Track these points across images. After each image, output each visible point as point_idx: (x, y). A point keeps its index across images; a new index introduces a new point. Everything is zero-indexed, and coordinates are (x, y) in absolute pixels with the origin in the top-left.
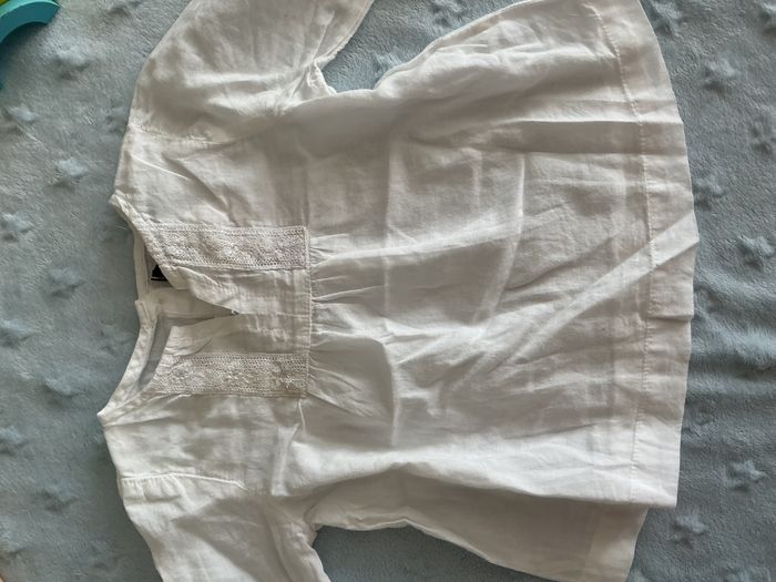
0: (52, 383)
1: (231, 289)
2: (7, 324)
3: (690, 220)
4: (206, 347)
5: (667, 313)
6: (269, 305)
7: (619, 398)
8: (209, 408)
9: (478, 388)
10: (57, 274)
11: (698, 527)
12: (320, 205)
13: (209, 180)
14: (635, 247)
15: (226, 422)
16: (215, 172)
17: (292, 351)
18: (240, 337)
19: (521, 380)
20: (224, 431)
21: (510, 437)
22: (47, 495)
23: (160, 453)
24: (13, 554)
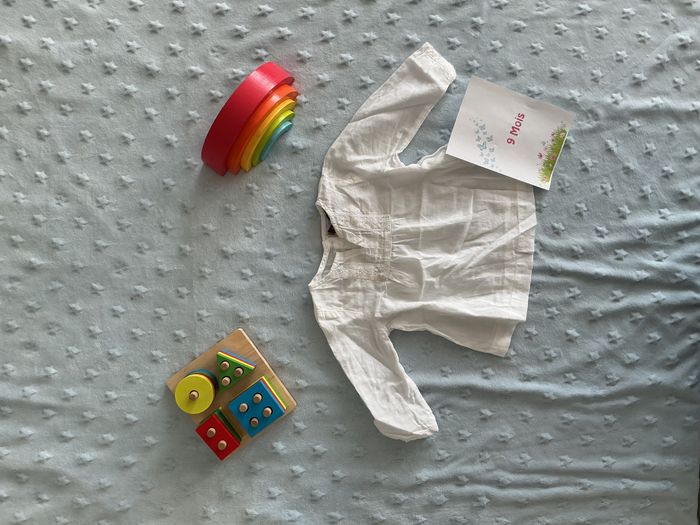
0: (286, 274)
1: (361, 238)
2: (268, 250)
3: (534, 216)
4: (349, 261)
5: (525, 251)
6: (375, 245)
7: (506, 283)
8: (349, 284)
9: (453, 277)
10: (290, 231)
11: (535, 332)
12: (395, 207)
13: (353, 196)
14: (513, 226)
15: (356, 290)
16: (356, 193)
17: (383, 263)
18: (363, 257)
19: (470, 275)
20: (355, 293)
21: (466, 297)
22: (282, 319)
23: (330, 301)
24: (267, 342)
